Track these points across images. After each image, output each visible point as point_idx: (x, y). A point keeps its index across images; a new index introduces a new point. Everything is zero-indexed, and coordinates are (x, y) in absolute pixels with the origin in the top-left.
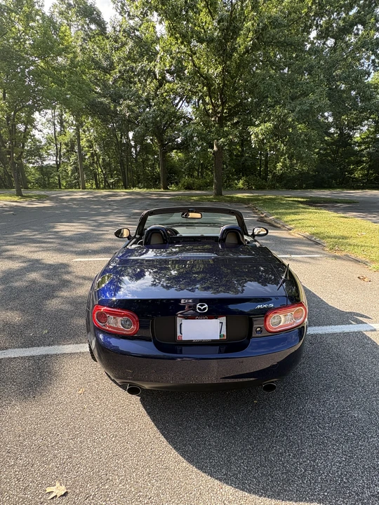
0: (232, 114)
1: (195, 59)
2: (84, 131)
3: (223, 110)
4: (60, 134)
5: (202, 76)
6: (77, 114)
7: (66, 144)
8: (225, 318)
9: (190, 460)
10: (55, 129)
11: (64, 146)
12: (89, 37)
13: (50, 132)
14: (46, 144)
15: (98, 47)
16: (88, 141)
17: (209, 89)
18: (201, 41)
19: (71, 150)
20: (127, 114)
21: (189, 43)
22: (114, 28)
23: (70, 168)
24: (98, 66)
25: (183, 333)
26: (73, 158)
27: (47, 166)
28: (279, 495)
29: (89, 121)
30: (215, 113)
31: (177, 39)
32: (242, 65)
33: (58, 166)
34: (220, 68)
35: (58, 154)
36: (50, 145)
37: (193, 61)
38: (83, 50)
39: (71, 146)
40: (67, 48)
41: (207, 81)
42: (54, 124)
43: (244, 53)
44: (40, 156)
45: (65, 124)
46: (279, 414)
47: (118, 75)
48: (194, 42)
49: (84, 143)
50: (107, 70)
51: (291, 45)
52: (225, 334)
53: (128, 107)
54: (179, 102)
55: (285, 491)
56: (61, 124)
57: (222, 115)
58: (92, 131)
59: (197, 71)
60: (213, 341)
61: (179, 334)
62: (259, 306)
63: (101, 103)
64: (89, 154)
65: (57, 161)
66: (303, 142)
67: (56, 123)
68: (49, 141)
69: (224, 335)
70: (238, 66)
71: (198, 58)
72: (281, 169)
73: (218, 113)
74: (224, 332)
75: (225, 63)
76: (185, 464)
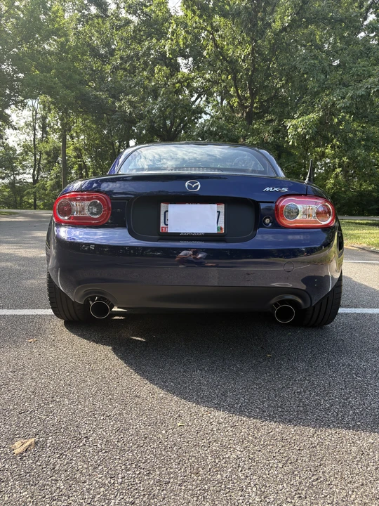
0: (264, 110)
1: (217, 38)
2: (72, 137)
3: (252, 103)
4: (41, 141)
5: (224, 59)
7: (47, 153)
8: (223, 206)
10: (35, 134)
11: (44, 156)
12: (85, 19)
13: (28, 138)
14: (22, 154)
15: (97, 31)
16: (76, 149)
17: (234, 78)
18: (224, 15)
19: (51, 163)
20: (128, 111)
21: (210, 17)
22: (118, 5)
23: (49, 183)
24: (95, 52)
25: (169, 223)
26: (56, 169)
27: (20, 182)
29: (78, 123)
30: (241, 105)
31: (194, 12)
32: (278, 46)
33: (35, 181)
34: (248, 50)
35: (37, 166)
36: (27, 154)
37: (214, 39)
38: (78, 34)
39: (53, 155)
40: (58, 30)
41: (232, 66)
42: (35, 129)
43: (281, 31)
44: (13, 169)
45: (48, 129)
47: (119, 61)
48: (217, 17)
49: (70, 152)
50: (104, 59)
51: (341, 21)
52: (223, 227)
53: (130, 102)
54: (197, 99)
56: (44, 129)
57: (250, 110)
58: (82, 137)
59: (220, 53)
60: (207, 235)
61: (162, 225)
62: (268, 189)
63: (96, 97)
64: (76, 167)
65: (34, 177)
67: (37, 127)
68: (27, 149)
69: (221, 228)
70: (273, 49)
71: (220, 36)
72: (332, 188)
73: (247, 107)
74: (222, 224)
75: (256, 42)
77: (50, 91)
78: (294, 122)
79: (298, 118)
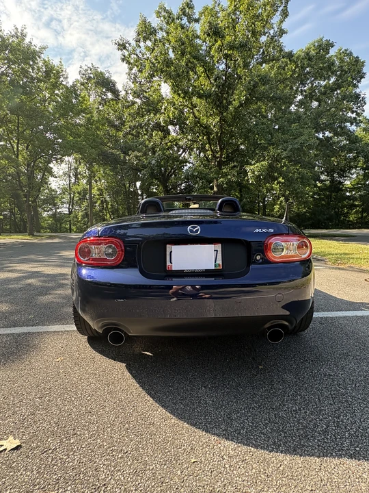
0: (230, 159)
1: (195, 111)
2: (96, 181)
3: (221, 155)
4: (74, 184)
5: (201, 125)
6: (90, 162)
7: (79, 193)
8: (220, 245)
9: (181, 417)
10: (70, 180)
11: (77, 195)
12: (104, 102)
13: (65, 183)
14: (61, 194)
15: (112, 110)
16: (99, 189)
17: (208, 138)
18: (200, 96)
19: (82, 199)
20: (135, 163)
21: (190, 98)
22: (126, 91)
23: (80, 214)
24: (111, 124)
25: (173, 262)
26: (85, 204)
27: (60, 213)
28: (295, 450)
29: (100, 172)
30: (214, 157)
31: (179, 95)
32: (237, 116)
33: (70, 212)
34: (218, 119)
35: (71, 202)
36: (64, 194)
37: (194, 113)
38: (99, 112)
39: (83, 194)
40: (85, 109)
41: (206, 130)
42: (70, 177)
43: (239, 107)
44: (55, 205)
45: (79, 176)
46: (289, 377)
47: (128, 129)
48: (195, 98)
49: (95, 191)
50: (118, 129)
51: (280, 98)
52: (221, 264)
53: (137, 157)
54: (182, 153)
55: (303, 446)
56: (76, 176)
57: (220, 160)
58: (103, 181)
59: (197, 121)
60: (207, 271)
61: (168, 263)
62: (257, 231)
63: (112, 153)
64: (99, 202)
65: (69, 209)
66: (297, 179)
67: (72, 175)
68: (64, 191)
69: (219, 265)
70: (234, 118)
71: (198, 111)
72: (279, 211)
73: (218, 158)
74: (219, 261)
75: (222, 114)
76: (174, 420)
77: (80, 150)
78: (252, 167)
79: (254, 164)
